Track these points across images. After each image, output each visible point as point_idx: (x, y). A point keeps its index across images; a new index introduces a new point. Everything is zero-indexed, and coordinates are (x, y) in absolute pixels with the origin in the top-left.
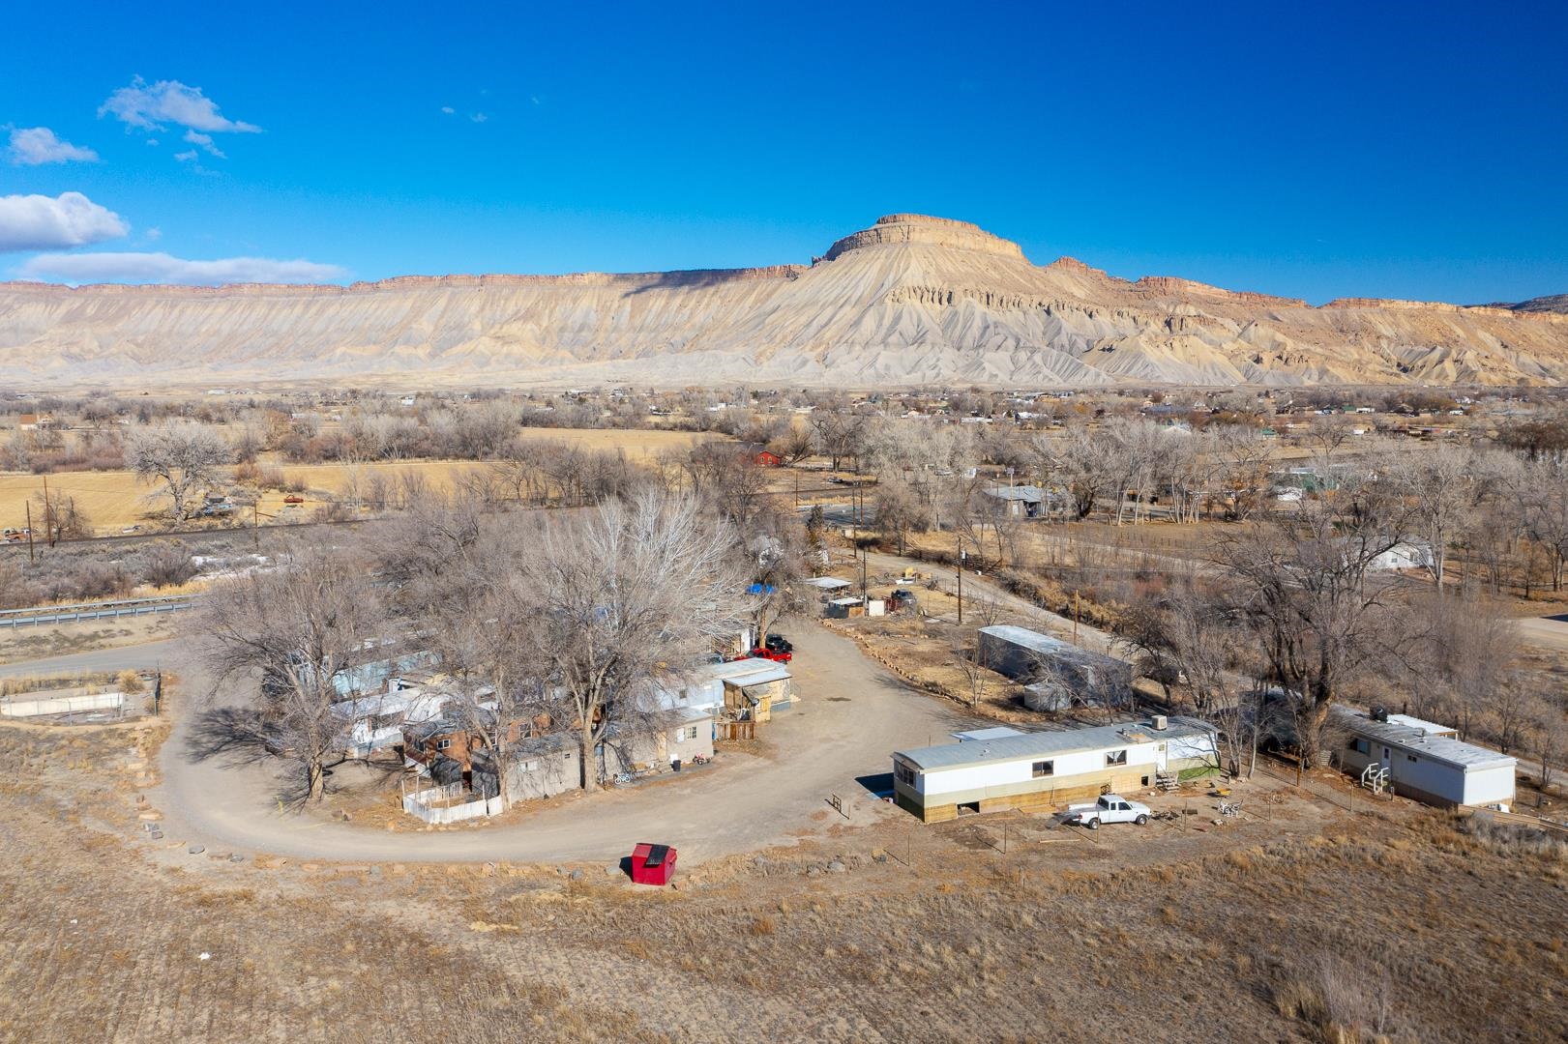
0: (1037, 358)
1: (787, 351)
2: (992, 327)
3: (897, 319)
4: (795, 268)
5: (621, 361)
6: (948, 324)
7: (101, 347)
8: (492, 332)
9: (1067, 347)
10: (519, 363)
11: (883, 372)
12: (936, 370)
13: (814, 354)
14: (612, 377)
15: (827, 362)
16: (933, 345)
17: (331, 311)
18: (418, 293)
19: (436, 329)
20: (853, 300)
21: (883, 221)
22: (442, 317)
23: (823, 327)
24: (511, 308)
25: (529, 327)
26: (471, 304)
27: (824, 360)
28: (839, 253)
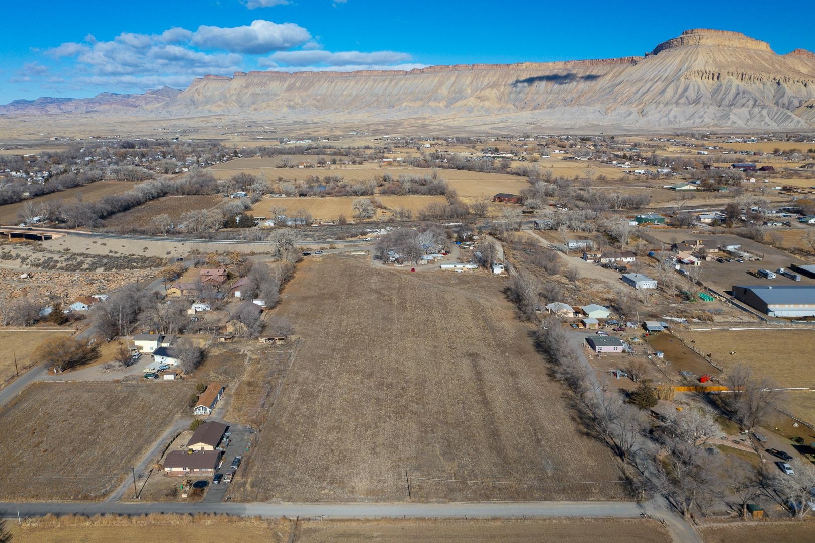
0: (765, 112)
1: (622, 107)
2: (741, 94)
3: (686, 89)
4: (636, 58)
5: (537, 111)
6: (716, 92)
7: (302, 102)
8: (476, 94)
9: (787, 104)
10: (488, 111)
11: (672, 120)
12: (702, 119)
13: (637, 109)
14: (530, 120)
15: (644, 113)
16: (704, 104)
17: (402, 83)
18: (441, 74)
19: (449, 92)
20: (663, 78)
21: (686, 33)
22: (452, 86)
23: (644, 93)
24: (486, 82)
25: (494, 91)
26: (466, 80)
27: (642, 113)
28: (660, 51)
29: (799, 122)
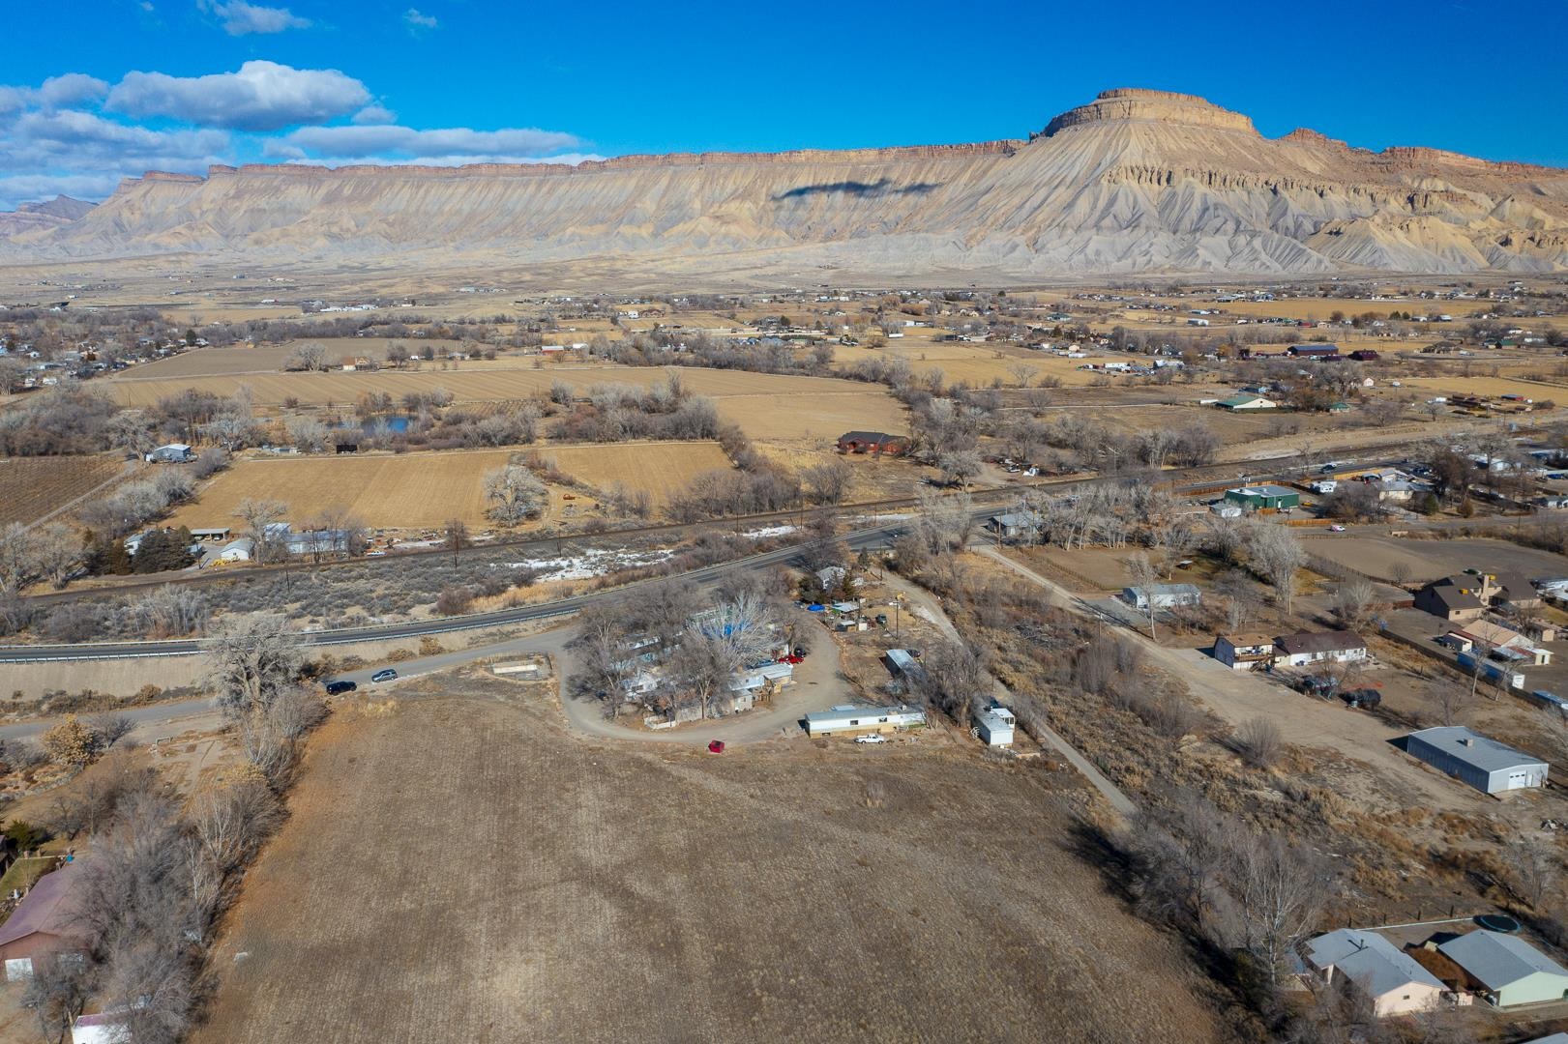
0: (1257, 243)
1: (998, 235)
2: (1212, 210)
3: (1112, 201)
4: (1012, 144)
5: (834, 244)
6: (1166, 206)
7: (357, 227)
8: (711, 211)
9: (1292, 229)
10: (737, 244)
11: (1094, 259)
12: (1148, 257)
13: (1024, 238)
14: (824, 262)
15: (1038, 246)
16: (1148, 228)
17: (562, 189)
18: (642, 172)
19: (658, 208)
20: (1069, 180)
21: (1103, 95)
22: (663, 196)
23: (1036, 209)
24: (730, 187)
25: (746, 206)
26: (691, 183)
27: (1034, 244)
28: (1057, 130)
29: (1320, 262)
